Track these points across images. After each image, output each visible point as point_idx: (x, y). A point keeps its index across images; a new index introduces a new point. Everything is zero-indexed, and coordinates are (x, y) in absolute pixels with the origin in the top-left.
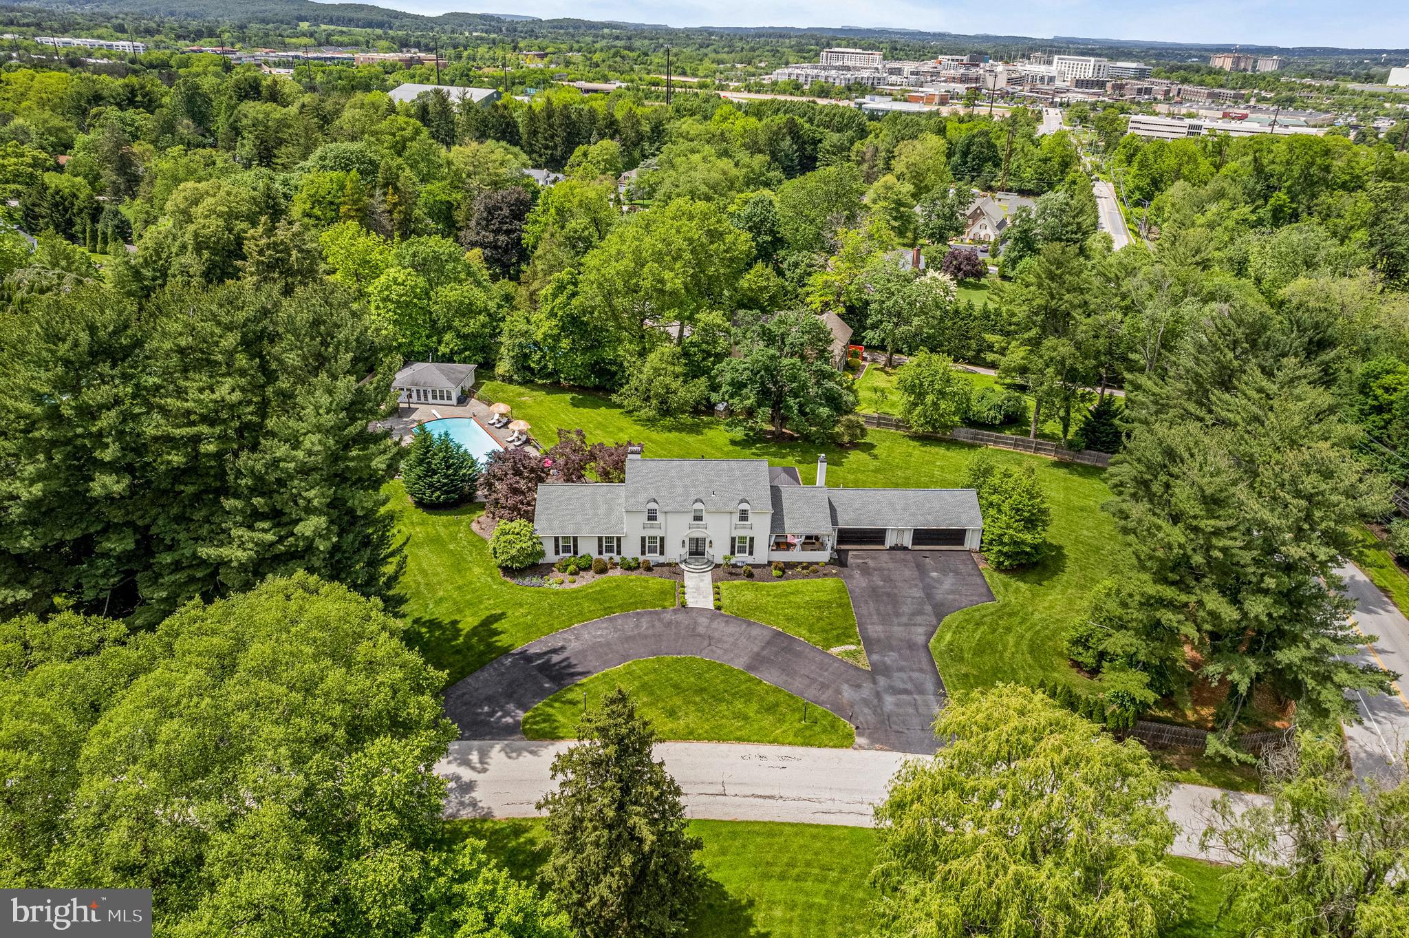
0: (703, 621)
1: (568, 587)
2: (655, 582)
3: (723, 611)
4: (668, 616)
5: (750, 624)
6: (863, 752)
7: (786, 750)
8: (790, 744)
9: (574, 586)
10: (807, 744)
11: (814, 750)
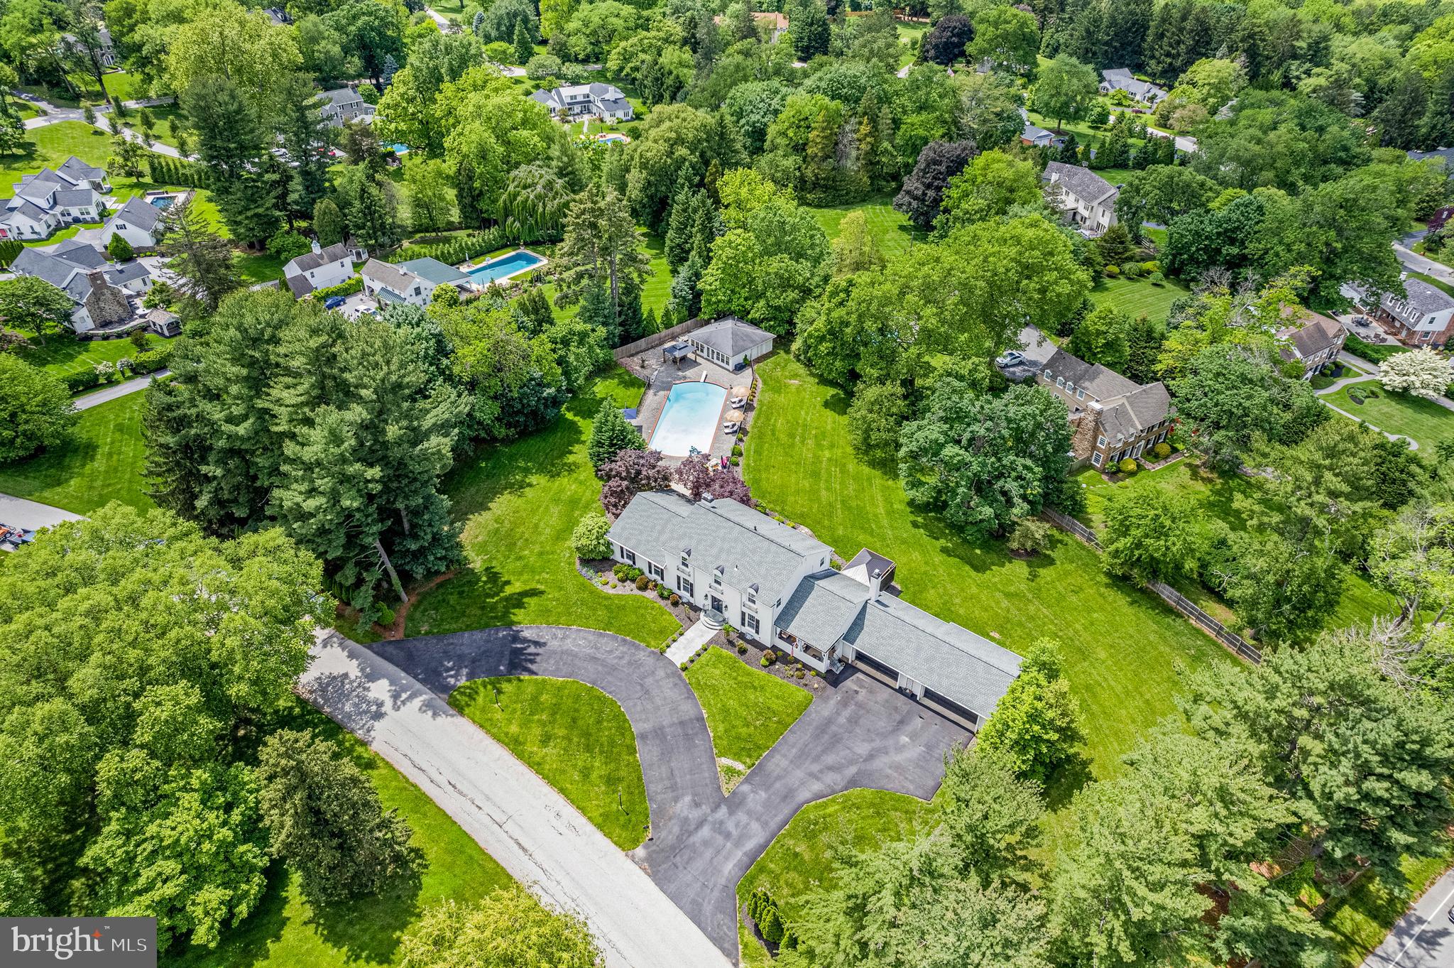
0: (661, 673)
1: (608, 590)
2: (671, 616)
3: (684, 674)
4: (641, 655)
5: (690, 696)
6: (629, 861)
7: (581, 821)
8: (590, 819)
9: (612, 592)
10: (599, 827)
11: (598, 836)
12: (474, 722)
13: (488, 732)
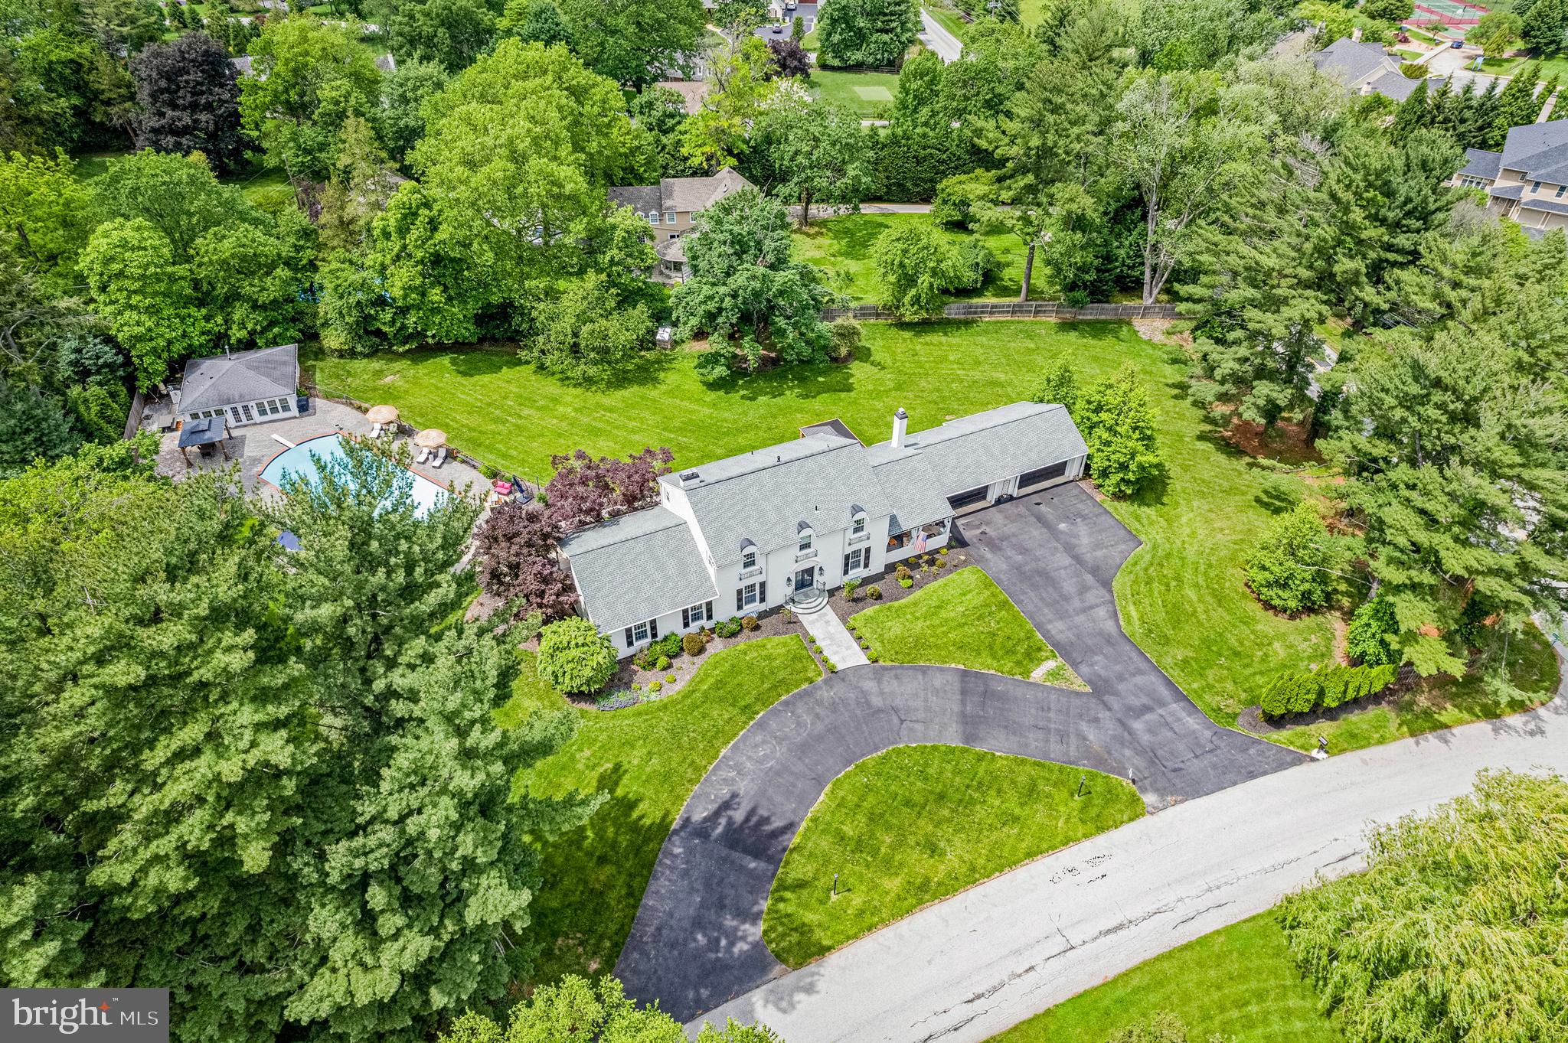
0: (867, 685)
1: (674, 690)
2: (775, 644)
3: (881, 663)
4: (823, 694)
5: (924, 670)
6: (1160, 814)
7: (1086, 848)
8: (1084, 837)
9: (678, 687)
10: (1101, 829)
11: (1115, 835)
12: (856, 937)
13: (885, 922)
